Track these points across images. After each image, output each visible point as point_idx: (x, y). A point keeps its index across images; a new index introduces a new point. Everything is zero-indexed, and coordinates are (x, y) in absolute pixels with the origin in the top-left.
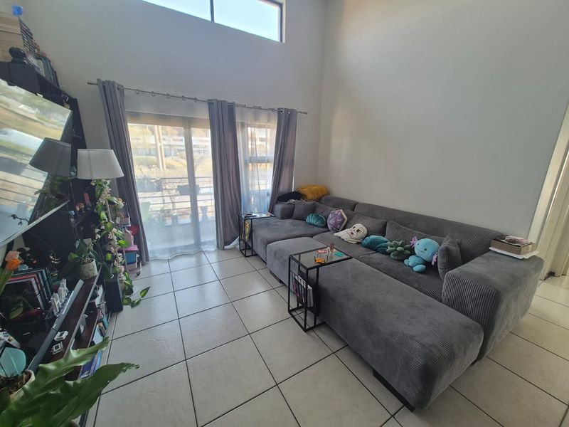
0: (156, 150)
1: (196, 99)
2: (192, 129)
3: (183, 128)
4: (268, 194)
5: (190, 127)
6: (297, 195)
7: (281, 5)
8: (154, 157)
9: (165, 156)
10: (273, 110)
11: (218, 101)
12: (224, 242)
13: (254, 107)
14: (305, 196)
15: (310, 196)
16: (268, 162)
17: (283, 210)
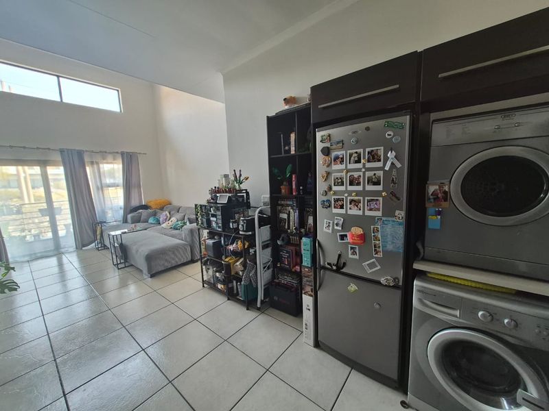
0: (19, 181)
1: (49, 149)
2: (48, 167)
3: (38, 168)
4: (121, 208)
5: (45, 167)
6: (145, 207)
7: (118, 91)
8: (17, 190)
9: (33, 188)
10: (117, 153)
11: (68, 150)
12: (81, 244)
13: (101, 152)
14: (150, 207)
15: (154, 207)
16: (118, 186)
17: (132, 218)
